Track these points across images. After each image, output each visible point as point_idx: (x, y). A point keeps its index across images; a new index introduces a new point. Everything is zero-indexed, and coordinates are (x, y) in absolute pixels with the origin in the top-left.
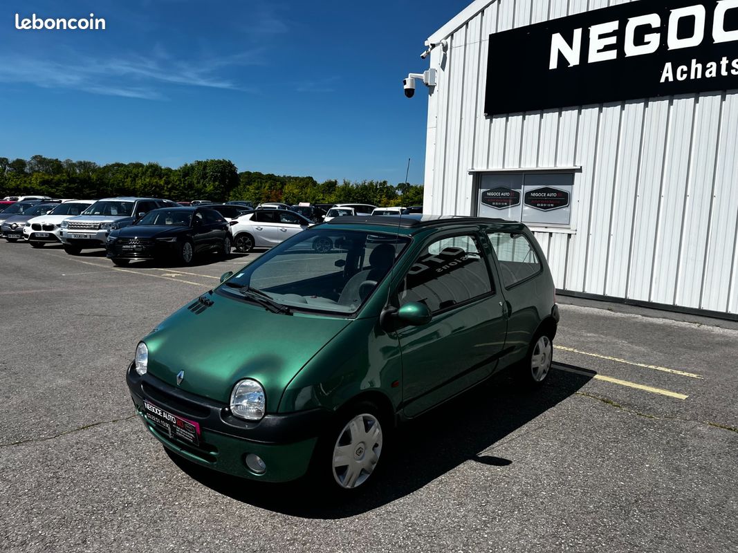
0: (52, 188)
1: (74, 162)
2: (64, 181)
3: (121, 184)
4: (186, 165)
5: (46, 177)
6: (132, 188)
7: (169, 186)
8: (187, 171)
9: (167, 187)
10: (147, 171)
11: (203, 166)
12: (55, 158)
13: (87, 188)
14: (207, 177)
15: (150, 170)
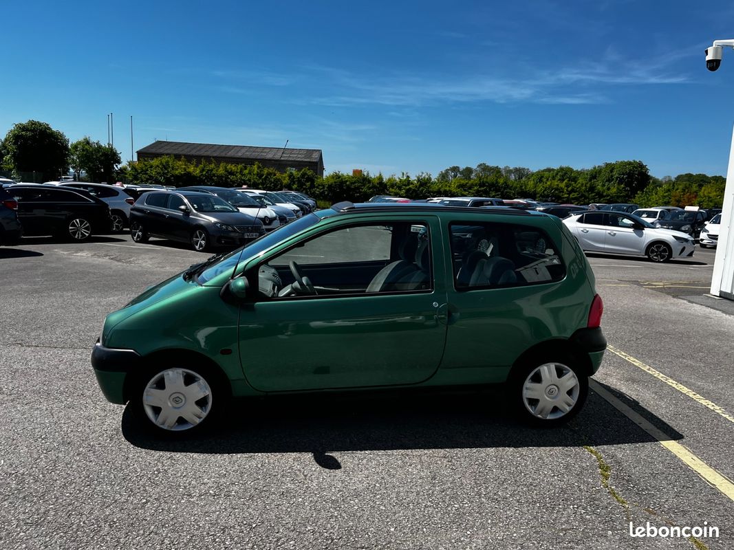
0: (465, 190)
1: (511, 168)
2: (476, 185)
3: (523, 188)
4: (595, 168)
5: (463, 182)
6: (533, 190)
7: (569, 189)
8: (594, 174)
9: (567, 190)
10: (557, 174)
11: (611, 167)
12: (496, 166)
13: (493, 190)
14: (613, 179)
15: (560, 173)
